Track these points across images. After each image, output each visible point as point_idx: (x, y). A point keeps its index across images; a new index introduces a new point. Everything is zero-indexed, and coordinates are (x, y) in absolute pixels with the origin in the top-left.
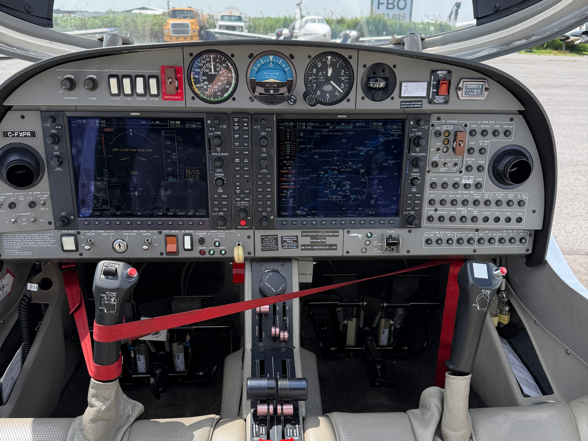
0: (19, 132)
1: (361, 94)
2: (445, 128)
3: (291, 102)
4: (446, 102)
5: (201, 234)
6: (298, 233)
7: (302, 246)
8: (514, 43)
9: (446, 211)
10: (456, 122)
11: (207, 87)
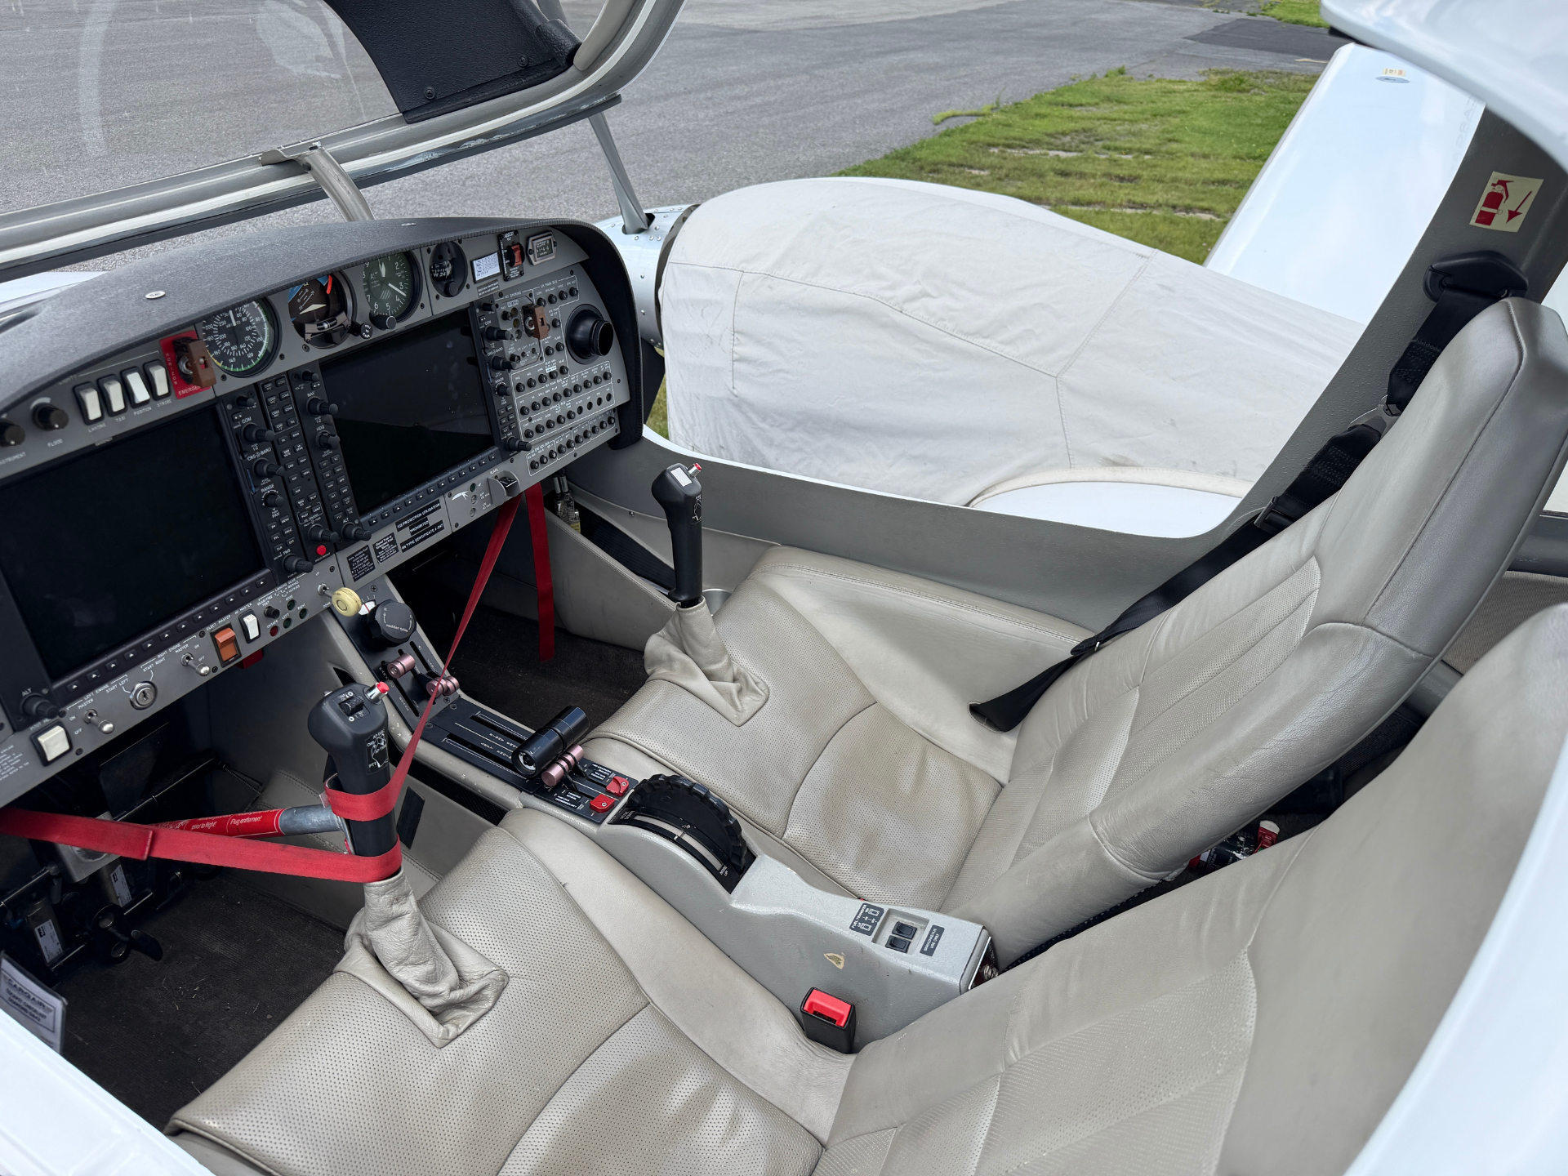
1: (434, 292)
2: (510, 305)
3: (367, 334)
4: (521, 274)
5: (264, 602)
6: (392, 528)
7: (402, 545)
8: (466, 144)
9: (540, 418)
10: (519, 293)
11: (231, 351)
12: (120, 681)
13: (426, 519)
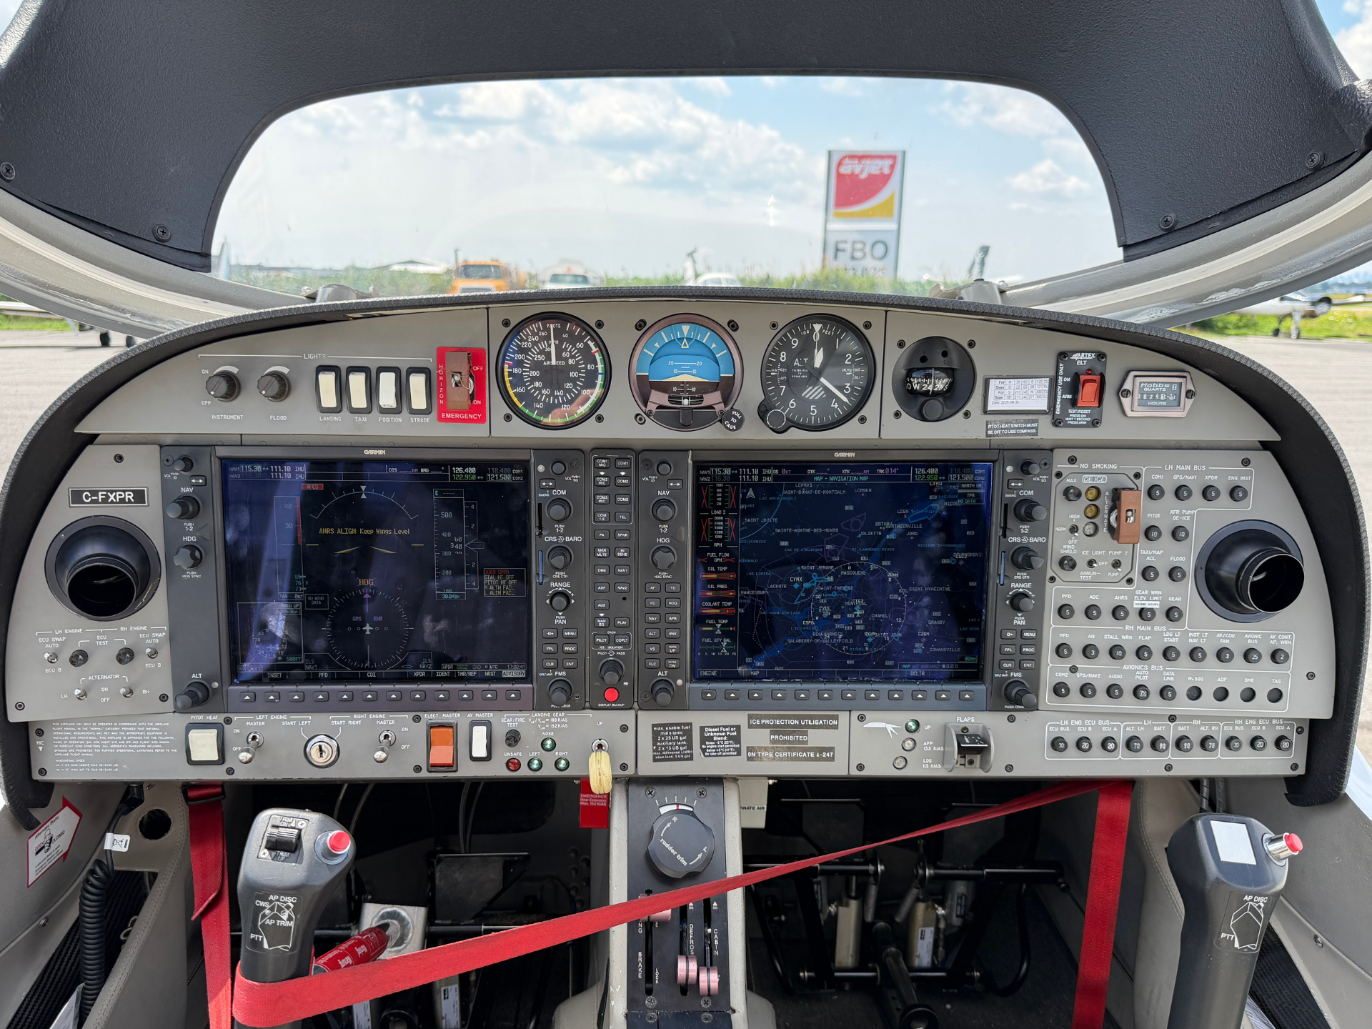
0: (107, 491)
1: (892, 404)
2: (1087, 481)
3: (732, 423)
4: (1095, 423)
5: (511, 720)
6: (740, 718)
7: (751, 750)
9: (1099, 672)
10: (1114, 467)
11: (540, 393)
12: (301, 720)
13: (806, 733)
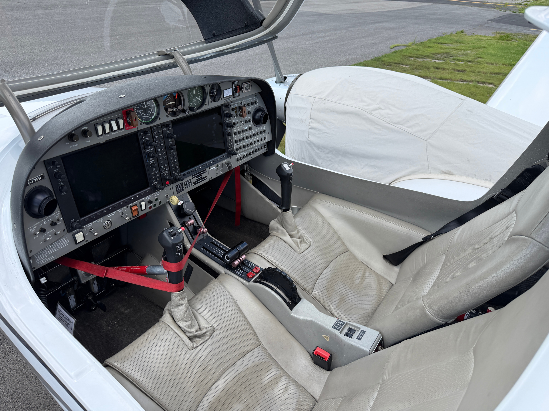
1: (210, 100)
2: (235, 106)
3: (187, 113)
4: (239, 96)
5: (148, 198)
6: (191, 177)
7: (193, 183)
8: (225, 51)
9: (241, 144)
10: (238, 102)
11: (144, 115)
12: (101, 219)
13: (202, 175)
